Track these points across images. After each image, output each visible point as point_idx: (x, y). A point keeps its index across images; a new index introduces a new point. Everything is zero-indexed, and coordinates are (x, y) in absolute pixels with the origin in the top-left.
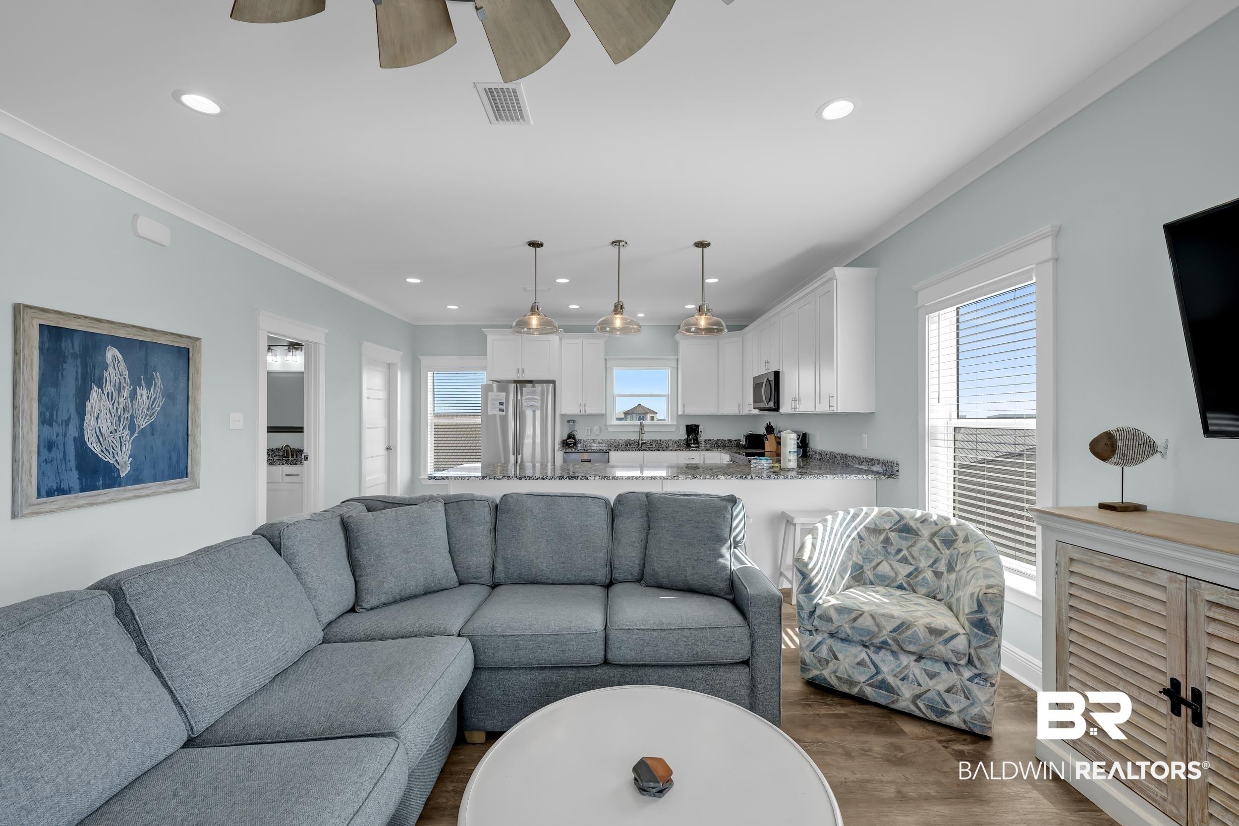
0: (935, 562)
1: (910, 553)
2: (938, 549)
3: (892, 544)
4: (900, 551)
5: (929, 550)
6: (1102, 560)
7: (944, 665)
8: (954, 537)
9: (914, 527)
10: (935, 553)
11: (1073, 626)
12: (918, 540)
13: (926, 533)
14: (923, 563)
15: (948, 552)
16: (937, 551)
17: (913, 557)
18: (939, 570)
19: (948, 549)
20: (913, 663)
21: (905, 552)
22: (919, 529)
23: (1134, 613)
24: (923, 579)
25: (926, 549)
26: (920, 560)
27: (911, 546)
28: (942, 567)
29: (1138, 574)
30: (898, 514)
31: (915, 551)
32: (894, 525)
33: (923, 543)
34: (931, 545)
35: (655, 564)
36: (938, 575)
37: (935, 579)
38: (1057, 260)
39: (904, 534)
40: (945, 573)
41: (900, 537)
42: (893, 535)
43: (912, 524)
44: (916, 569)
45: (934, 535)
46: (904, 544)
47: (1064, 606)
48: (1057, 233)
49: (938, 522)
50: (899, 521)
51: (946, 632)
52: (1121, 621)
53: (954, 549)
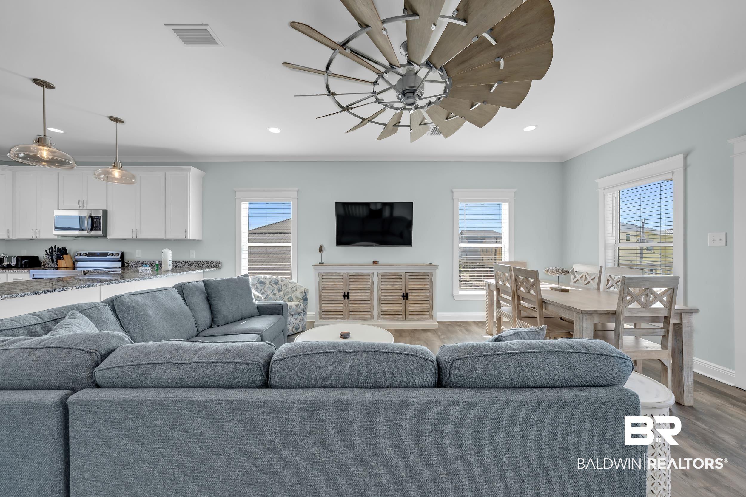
0: (272, 291)
1: (264, 290)
2: (273, 286)
3: (259, 289)
4: (261, 290)
5: (270, 288)
6: (330, 274)
7: (298, 315)
8: (278, 281)
9: (264, 281)
10: (272, 288)
11: (323, 291)
12: (266, 285)
13: (268, 282)
14: (269, 292)
15: (276, 286)
16: (273, 287)
17: (265, 291)
18: (274, 293)
19: (276, 285)
20: (291, 318)
21: (263, 290)
22: (265, 281)
23: (337, 283)
24: (270, 298)
25: (269, 287)
26: (268, 292)
27: (264, 288)
28: (276, 291)
29: (338, 274)
30: (258, 278)
31: (266, 289)
32: (258, 282)
33: (268, 286)
34: (270, 286)
35: (225, 313)
36: (275, 295)
37: (274, 296)
38: (297, 198)
39: (261, 284)
40: (277, 293)
41: (261, 286)
42: (258, 285)
43: (263, 280)
44: (267, 295)
45: (270, 282)
46: (262, 287)
47: (321, 287)
48: (298, 191)
49: (271, 278)
50: (259, 280)
51: (299, 305)
52: (334, 286)
53: (279, 285)
